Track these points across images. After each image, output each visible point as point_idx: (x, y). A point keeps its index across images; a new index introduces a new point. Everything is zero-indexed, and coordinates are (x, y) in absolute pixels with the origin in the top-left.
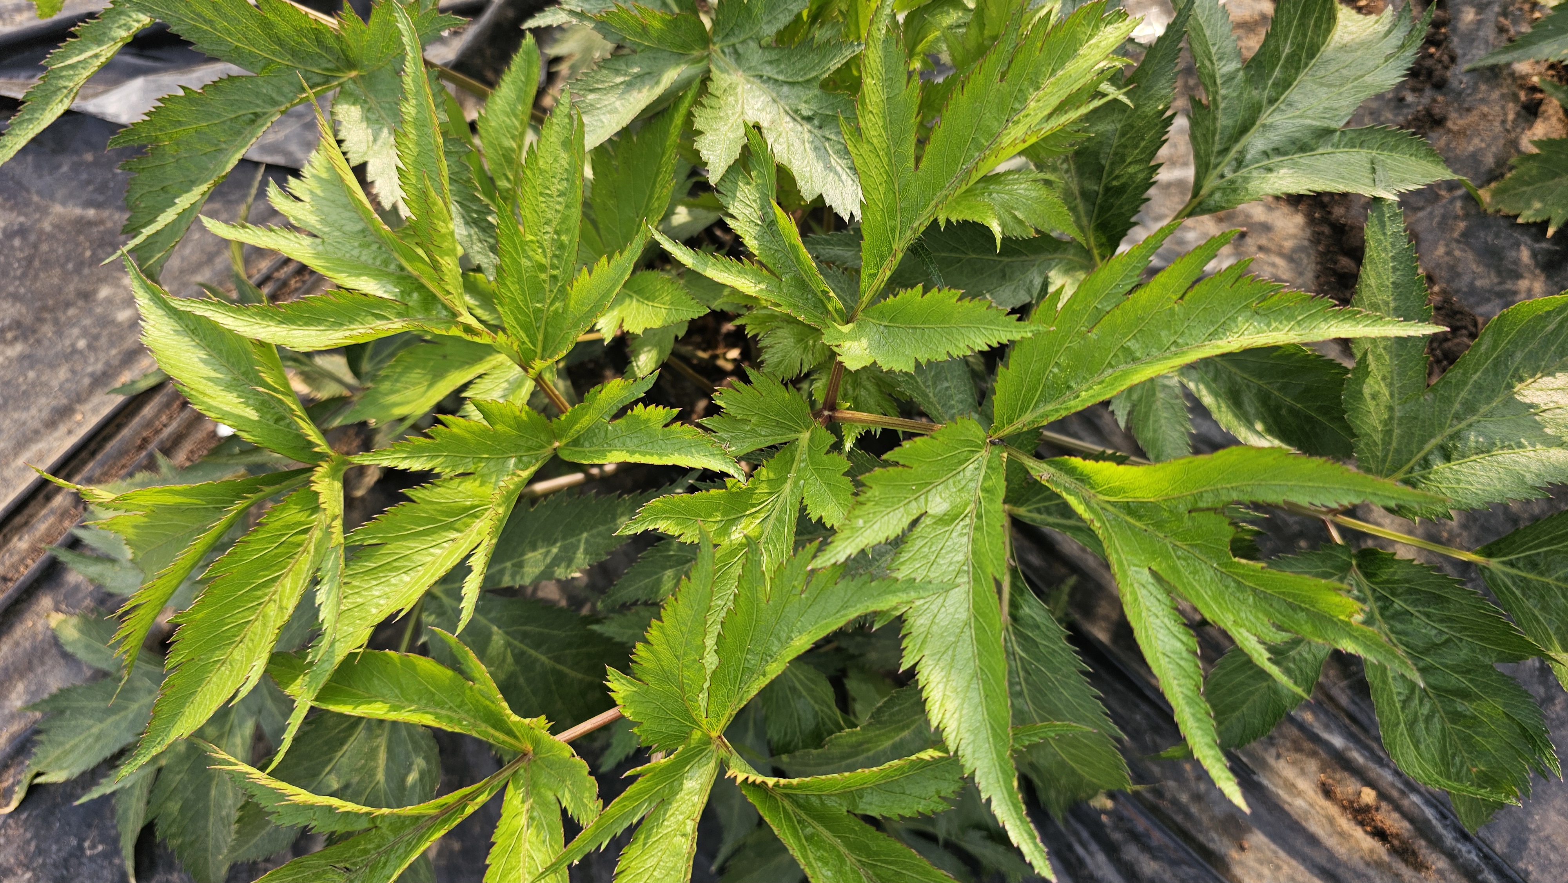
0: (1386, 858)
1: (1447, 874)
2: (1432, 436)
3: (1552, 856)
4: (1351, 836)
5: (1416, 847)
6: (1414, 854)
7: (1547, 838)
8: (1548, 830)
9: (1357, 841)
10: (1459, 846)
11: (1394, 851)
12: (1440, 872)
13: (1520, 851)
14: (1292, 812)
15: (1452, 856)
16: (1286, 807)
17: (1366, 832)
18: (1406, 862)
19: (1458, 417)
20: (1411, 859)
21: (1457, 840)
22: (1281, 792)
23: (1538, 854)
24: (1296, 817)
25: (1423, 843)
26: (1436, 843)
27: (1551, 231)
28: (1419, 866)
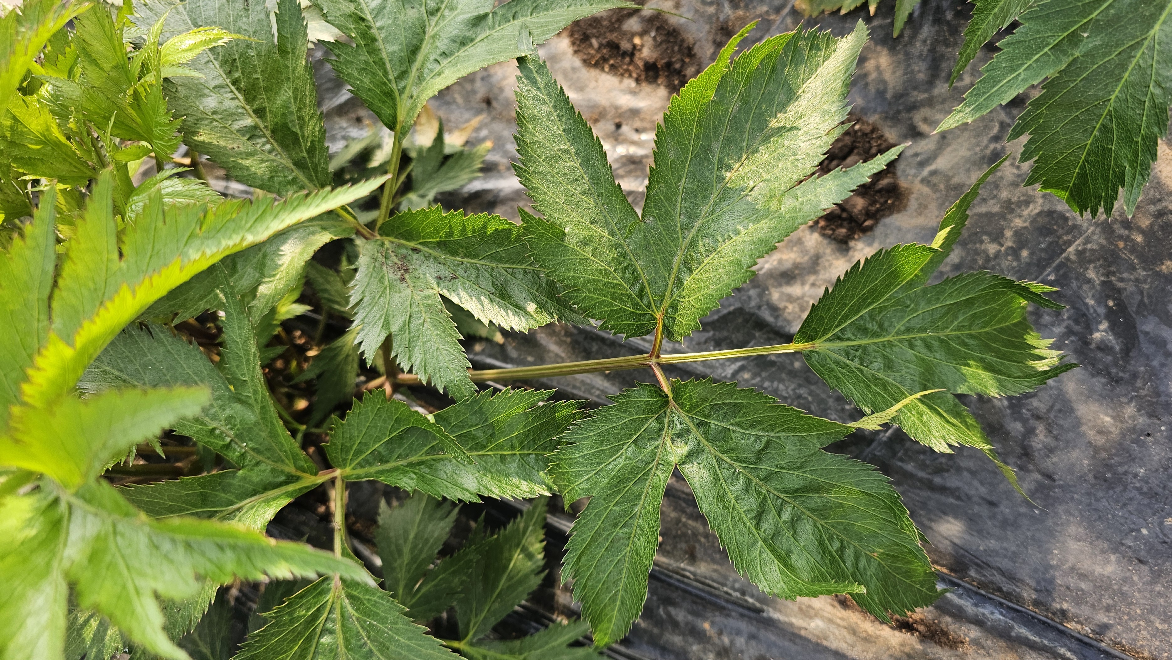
0: (919, 647)
1: (982, 641)
2: (673, 255)
3: (1083, 586)
4: (878, 637)
5: (943, 626)
6: (945, 634)
7: (1073, 569)
8: (1072, 560)
9: (886, 639)
10: (981, 610)
11: (924, 638)
12: (975, 642)
13: (1049, 592)
14: (810, 637)
15: (979, 622)
16: (803, 633)
17: (892, 628)
18: (940, 643)
19: (685, 228)
20: (943, 639)
21: (976, 605)
22: (794, 620)
23: (1068, 588)
24: (814, 640)
25: (948, 619)
26: (959, 615)
27: (872, 9)
28: (954, 644)
